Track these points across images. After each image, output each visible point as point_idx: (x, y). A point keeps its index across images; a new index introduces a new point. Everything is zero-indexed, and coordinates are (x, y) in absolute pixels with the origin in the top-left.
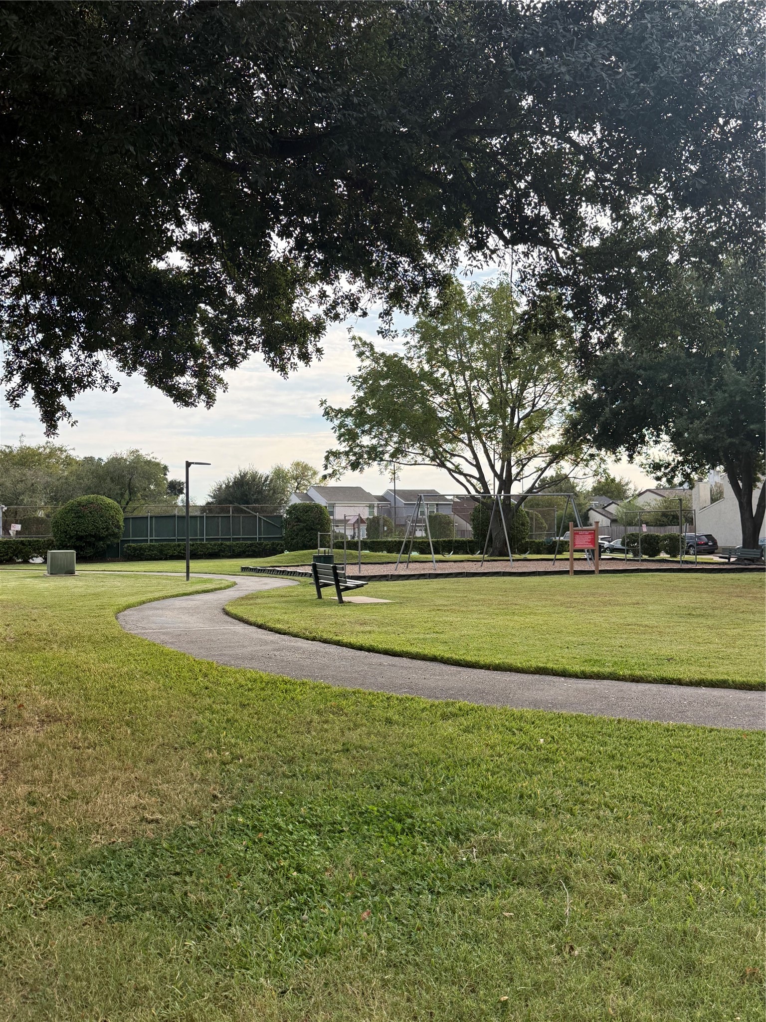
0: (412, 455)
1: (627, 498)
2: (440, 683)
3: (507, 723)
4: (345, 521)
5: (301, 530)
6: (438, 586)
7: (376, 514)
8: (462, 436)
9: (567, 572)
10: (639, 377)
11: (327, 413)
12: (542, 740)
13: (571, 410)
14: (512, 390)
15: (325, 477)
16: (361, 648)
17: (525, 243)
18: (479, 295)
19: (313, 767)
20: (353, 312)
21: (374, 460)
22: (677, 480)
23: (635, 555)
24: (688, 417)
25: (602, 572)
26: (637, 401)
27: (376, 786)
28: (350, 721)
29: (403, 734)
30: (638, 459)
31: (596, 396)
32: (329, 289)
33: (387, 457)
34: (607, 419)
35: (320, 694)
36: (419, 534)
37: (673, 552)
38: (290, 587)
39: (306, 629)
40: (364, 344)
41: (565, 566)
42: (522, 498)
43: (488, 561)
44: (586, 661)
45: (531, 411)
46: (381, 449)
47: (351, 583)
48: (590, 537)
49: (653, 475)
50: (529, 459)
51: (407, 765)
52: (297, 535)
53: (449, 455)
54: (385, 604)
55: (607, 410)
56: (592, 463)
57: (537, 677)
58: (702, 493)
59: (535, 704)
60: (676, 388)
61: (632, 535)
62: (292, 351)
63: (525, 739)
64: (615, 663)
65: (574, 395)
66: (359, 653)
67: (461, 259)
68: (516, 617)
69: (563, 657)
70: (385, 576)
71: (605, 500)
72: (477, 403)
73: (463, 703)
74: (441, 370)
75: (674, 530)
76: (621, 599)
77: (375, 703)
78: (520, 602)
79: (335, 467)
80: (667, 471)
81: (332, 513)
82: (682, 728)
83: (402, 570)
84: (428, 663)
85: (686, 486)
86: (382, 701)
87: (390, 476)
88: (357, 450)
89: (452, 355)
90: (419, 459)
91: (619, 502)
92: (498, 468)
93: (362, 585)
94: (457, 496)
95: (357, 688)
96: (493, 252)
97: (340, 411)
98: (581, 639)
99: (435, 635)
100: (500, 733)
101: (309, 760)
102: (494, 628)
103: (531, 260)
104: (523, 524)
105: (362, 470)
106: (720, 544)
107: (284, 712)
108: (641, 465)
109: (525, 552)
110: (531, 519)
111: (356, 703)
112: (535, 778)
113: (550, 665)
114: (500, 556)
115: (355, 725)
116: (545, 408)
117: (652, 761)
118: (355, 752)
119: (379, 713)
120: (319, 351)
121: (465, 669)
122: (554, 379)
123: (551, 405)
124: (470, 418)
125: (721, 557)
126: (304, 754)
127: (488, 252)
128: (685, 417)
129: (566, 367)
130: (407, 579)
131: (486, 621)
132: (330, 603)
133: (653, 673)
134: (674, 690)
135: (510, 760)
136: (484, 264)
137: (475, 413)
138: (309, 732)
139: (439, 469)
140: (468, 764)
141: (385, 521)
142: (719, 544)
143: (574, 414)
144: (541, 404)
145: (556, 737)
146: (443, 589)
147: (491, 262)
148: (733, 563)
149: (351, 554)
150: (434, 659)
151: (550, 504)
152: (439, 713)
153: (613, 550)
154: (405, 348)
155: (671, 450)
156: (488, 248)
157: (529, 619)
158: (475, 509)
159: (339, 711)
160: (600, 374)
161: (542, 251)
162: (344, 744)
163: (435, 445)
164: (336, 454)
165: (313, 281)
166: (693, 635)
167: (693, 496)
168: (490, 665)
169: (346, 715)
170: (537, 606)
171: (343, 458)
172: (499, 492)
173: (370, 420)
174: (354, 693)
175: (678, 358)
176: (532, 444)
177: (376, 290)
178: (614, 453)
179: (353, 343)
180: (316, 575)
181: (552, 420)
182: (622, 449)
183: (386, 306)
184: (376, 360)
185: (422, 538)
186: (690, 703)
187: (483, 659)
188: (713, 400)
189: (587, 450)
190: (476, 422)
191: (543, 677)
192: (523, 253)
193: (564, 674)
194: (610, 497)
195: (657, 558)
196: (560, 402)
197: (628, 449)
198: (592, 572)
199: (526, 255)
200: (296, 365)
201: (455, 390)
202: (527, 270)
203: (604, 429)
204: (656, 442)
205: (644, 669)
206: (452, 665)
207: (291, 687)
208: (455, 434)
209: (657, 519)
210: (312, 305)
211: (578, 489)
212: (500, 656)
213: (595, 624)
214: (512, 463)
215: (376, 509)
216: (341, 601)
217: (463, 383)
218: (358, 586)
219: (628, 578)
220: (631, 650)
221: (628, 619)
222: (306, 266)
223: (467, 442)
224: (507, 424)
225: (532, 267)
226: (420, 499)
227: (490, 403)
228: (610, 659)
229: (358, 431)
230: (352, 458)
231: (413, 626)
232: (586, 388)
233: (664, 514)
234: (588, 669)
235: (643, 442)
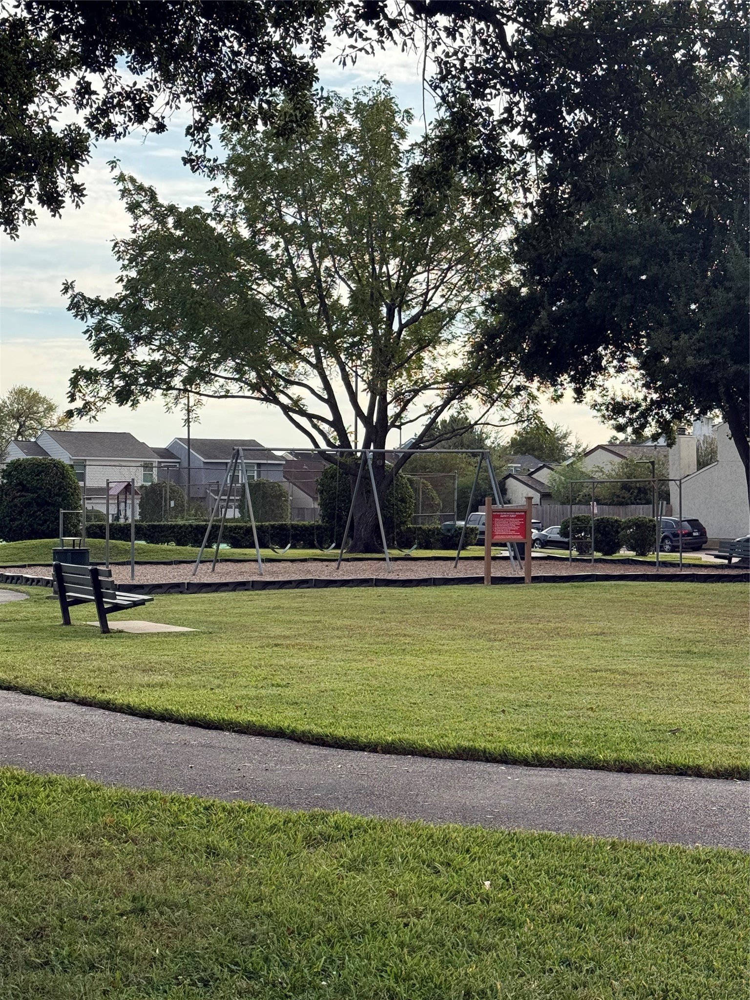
0: (222, 381)
1: (565, 459)
2: (294, 778)
3: (422, 852)
4: (103, 492)
5: (28, 505)
6: (271, 603)
7: (156, 480)
8: (304, 351)
9: (479, 580)
10: (595, 261)
11: (74, 306)
12: (487, 883)
13: (485, 313)
14: (389, 277)
15: (70, 414)
16: (147, 715)
17: (448, 14)
18: (340, 115)
19: (83, 947)
20: (140, 123)
21: (156, 386)
22: (648, 432)
23: (581, 551)
24: (672, 330)
25: (536, 579)
26: (591, 301)
27: (201, 980)
28: (141, 852)
29: (239, 875)
30: (591, 395)
31: (524, 291)
32: (96, 81)
33: (177, 382)
34: (543, 330)
35: (83, 801)
36: (232, 513)
37: (642, 545)
38: (14, 604)
39: (47, 681)
40: (140, 188)
41: (478, 569)
42: (405, 457)
43: (348, 560)
44: (537, 736)
45: (421, 313)
46: (168, 369)
47: (122, 598)
48: (518, 522)
49: (613, 422)
50: (416, 392)
51: (254, 937)
52: (21, 513)
53: (282, 383)
54: (183, 634)
55: (543, 314)
56: (515, 401)
57: (459, 764)
58: (684, 454)
59: (465, 814)
60: (653, 282)
61: (578, 518)
62: (28, 189)
63: (457, 882)
64: (588, 739)
65: (489, 288)
66: (144, 723)
67: (328, 40)
68: (408, 658)
69: (499, 729)
70: (178, 585)
71: (531, 463)
72: (331, 296)
73: (339, 815)
74: (271, 240)
75: (641, 512)
76: (575, 626)
77: (183, 817)
78: (410, 631)
79: (88, 398)
80: (634, 416)
81: (82, 477)
82: (721, 857)
83: (205, 574)
84: (269, 741)
85: (662, 441)
86: (196, 814)
87: (183, 415)
88: (127, 369)
89: (290, 214)
90: (234, 388)
91: (553, 465)
92: (364, 406)
93: (142, 603)
94: (292, 451)
95: (149, 790)
96: (394, 24)
97: (97, 302)
98: (523, 696)
99: (275, 691)
100: (412, 870)
101: (72, 931)
102: (375, 676)
103: (458, 43)
104: (403, 500)
105: (135, 403)
106: (711, 534)
107: (18, 837)
108: (594, 406)
109: (409, 546)
110: (416, 490)
111: (149, 819)
112: (488, 959)
113: (481, 744)
114: (367, 551)
115: (151, 861)
116: (444, 308)
117: (682, 919)
118: (157, 915)
119: (195, 837)
120: (77, 190)
121: (333, 751)
122: (459, 261)
123: (452, 304)
124: (319, 321)
125: (717, 557)
126: (61, 920)
127: (384, 23)
128: (667, 329)
129: (479, 241)
130: (216, 591)
131: (359, 665)
132: (85, 633)
133: (654, 755)
134: (689, 786)
135: (438, 922)
136: (377, 46)
137: (330, 311)
138: (67, 876)
139: (265, 404)
140: (365, 932)
141: (173, 491)
142: (709, 535)
143: (491, 320)
144: (437, 301)
145: (512, 878)
146: (279, 607)
147: (388, 43)
148: (736, 566)
149: (115, 546)
150: (279, 734)
151: (446, 468)
152: (300, 836)
153: (545, 543)
154: (211, 198)
155: (640, 383)
156: (386, 17)
157: (432, 662)
158: (325, 473)
159: (120, 834)
160: (533, 254)
161: (478, 27)
162: (134, 899)
163: (260, 364)
164: (91, 376)
165: (65, 67)
166: (702, 688)
167: (670, 458)
168: (377, 745)
169: (134, 841)
170: (440, 638)
171: (103, 381)
172: (366, 445)
173: (151, 318)
174: (145, 799)
175: (656, 233)
176: (421, 368)
177: (179, 86)
178: (553, 385)
179: (121, 186)
180: (60, 585)
181: (452, 329)
182: (565, 378)
183: (197, 115)
184: (160, 218)
185: (234, 520)
186: (721, 810)
187: (365, 735)
188: (709, 303)
189: (510, 379)
190: (329, 327)
191: (468, 764)
192: (446, 29)
193: (505, 759)
194: (539, 458)
195: (615, 556)
196: (467, 299)
197: (573, 379)
198: (520, 580)
199: (451, 33)
200: (33, 213)
201: (294, 272)
202: (453, 60)
203: (538, 343)
204: (620, 370)
205: (638, 750)
206: (311, 743)
207: (29, 790)
208: (294, 346)
209: (614, 494)
210: (62, 108)
211: (488, 442)
212: (393, 728)
213: (541, 670)
214: (389, 398)
215: (155, 470)
216: (105, 629)
217: (309, 264)
218: (135, 604)
219: (579, 591)
220: (608, 714)
221: (592, 660)
222: (54, 36)
223: (313, 360)
224: (381, 332)
225: (460, 55)
226: (237, 455)
227: (354, 296)
228: (577, 731)
229: (128, 336)
230: (119, 383)
231: (235, 675)
232: (508, 277)
233: (625, 487)
234: (545, 750)
235: (600, 369)
